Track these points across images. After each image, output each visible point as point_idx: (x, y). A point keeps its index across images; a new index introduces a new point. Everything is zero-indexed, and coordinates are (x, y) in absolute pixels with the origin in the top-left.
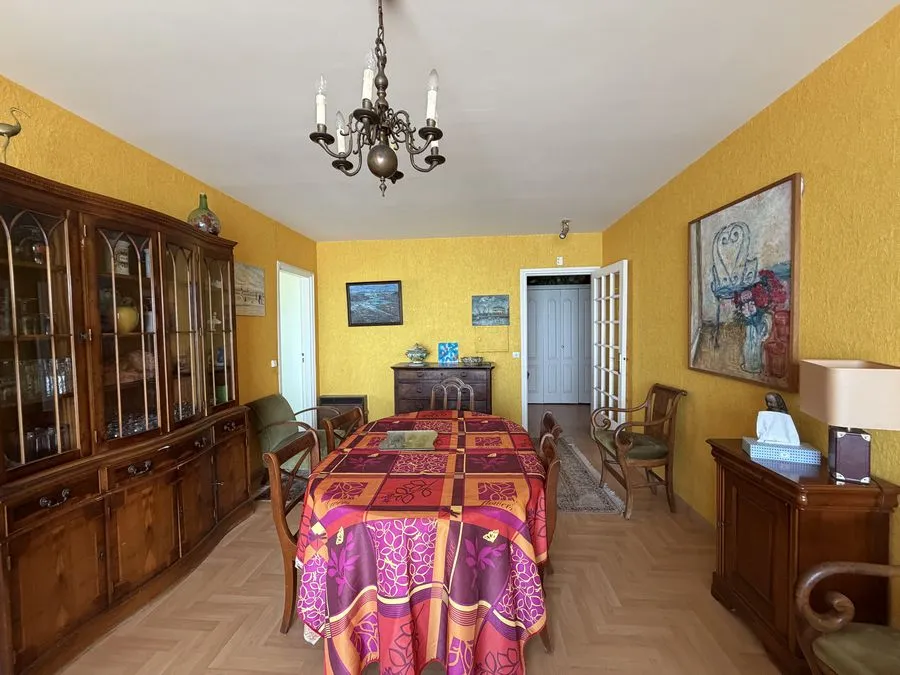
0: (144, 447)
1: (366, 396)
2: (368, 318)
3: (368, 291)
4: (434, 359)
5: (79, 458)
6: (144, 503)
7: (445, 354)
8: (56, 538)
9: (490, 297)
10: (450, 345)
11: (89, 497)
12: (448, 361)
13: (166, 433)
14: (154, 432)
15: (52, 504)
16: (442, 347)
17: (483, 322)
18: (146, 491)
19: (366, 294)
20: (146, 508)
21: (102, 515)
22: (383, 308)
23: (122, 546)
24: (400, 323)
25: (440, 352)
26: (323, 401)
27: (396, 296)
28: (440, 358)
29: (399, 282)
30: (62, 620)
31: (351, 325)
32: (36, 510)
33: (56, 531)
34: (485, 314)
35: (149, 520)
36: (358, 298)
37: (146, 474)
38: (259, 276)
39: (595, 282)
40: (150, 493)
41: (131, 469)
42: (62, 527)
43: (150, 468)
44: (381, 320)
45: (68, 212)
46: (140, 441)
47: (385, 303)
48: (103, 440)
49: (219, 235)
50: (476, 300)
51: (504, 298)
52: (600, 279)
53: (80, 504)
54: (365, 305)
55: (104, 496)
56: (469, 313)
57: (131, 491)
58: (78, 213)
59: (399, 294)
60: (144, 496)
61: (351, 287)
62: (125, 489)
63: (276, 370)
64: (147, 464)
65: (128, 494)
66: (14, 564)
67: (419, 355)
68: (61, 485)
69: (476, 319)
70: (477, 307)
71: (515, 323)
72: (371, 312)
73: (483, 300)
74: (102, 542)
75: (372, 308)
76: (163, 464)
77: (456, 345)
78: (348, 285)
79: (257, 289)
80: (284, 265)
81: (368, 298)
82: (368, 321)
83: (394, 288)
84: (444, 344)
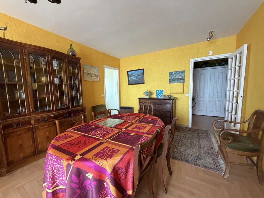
0: (46, 115)
1: (133, 107)
2: (134, 82)
3: (133, 73)
4: (154, 96)
5: (27, 116)
6: (46, 129)
7: (158, 94)
8: (18, 135)
9: (177, 72)
10: (160, 91)
11: (28, 126)
12: (159, 97)
13: (53, 111)
14: (49, 111)
15: (16, 126)
16: (158, 92)
17: (173, 82)
18: (46, 126)
19: (133, 74)
20: (46, 131)
21: (33, 131)
22: (138, 78)
23: (39, 140)
24: (143, 83)
25: (157, 93)
26: (121, 108)
27: (142, 74)
28: (157, 95)
29: (143, 69)
30: (22, 155)
31: (129, 84)
32: (12, 127)
33: (19, 133)
34: (174, 79)
35: (48, 134)
36: (131, 76)
37: (46, 122)
38: (96, 70)
39: (230, 60)
40: (48, 127)
41: (41, 120)
42: (20, 132)
43: (47, 120)
44: (138, 82)
45: (19, 49)
46: (45, 113)
47: (139, 77)
48: (34, 112)
49: (76, 56)
50: (171, 74)
51: (183, 72)
52: (232, 58)
53: (26, 127)
54: (133, 78)
55: (33, 126)
56: (168, 78)
57: (41, 126)
58: (22, 50)
59: (143, 73)
60: (46, 128)
61: (129, 72)
62: (40, 125)
63: (104, 97)
64: (46, 119)
65: (40, 127)
66: (5, 140)
67: (147, 94)
68: (20, 122)
69: (171, 81)
70: (171, 76)
71: (187, 82)
72: (134, 80)
73: (174, 73)
74: (33, 138)
75: (135, 79)
76: (52, 120)
77: (163, 91)
78: (128, 72)
79: (95, 73)
80: (106, 66)
81: (134, 76)
82: (134, 83)
83: (142, 71)
84: (158, 91)
